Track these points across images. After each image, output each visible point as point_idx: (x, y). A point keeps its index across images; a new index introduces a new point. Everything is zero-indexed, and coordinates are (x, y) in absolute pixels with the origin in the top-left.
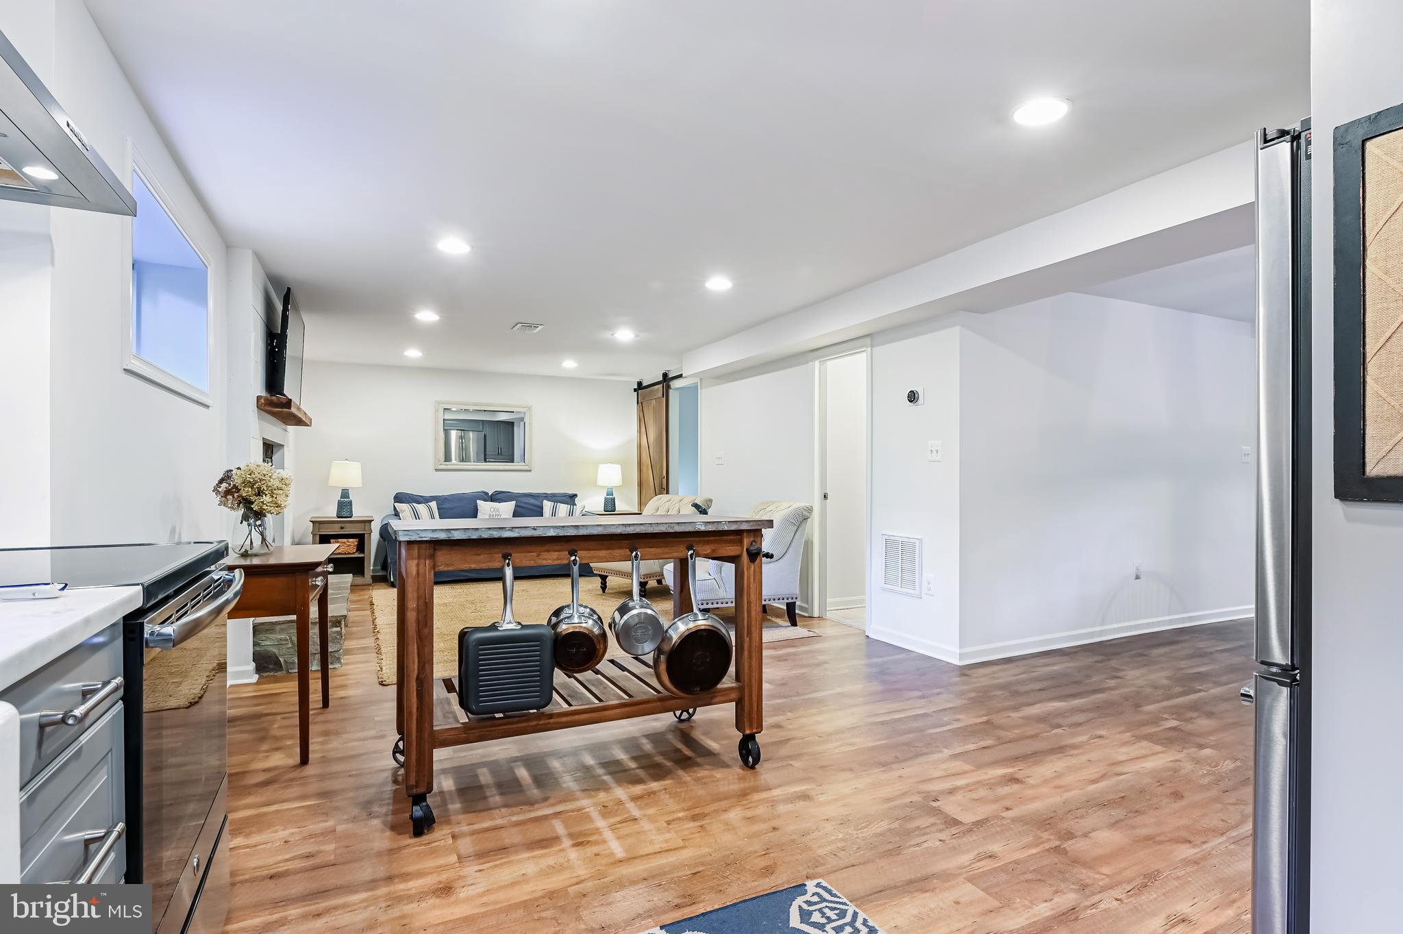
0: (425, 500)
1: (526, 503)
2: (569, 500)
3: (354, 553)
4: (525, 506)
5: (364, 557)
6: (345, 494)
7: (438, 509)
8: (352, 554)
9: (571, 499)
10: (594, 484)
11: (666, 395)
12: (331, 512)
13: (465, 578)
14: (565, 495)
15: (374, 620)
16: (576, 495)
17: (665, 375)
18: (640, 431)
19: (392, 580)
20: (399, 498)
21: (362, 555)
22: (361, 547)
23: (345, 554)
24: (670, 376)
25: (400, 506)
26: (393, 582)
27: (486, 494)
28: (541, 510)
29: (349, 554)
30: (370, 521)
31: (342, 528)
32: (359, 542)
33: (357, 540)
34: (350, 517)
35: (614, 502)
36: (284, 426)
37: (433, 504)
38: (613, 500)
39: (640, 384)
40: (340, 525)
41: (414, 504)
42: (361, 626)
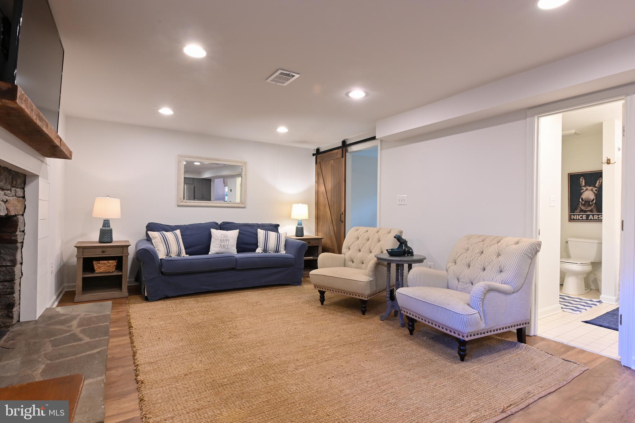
0: (170, 229)
1: (246, 231)
2: (274, 229)
3: (113, 272)
4: (245, 233)
5: (122, 275)
6: (106, 223)
7: (182, 235)
8: (111, 273)
9: (275, 228)
10: (289, 217)
11: (344, 155)
12: (94, 237)
13: (206, 291)
14: (271, 225)
15: (134, 355)
16: (278, 225)
17: (344, 142)
18: (317, 182)
19: (146, 295)
20: (151, 227)
21: (120, 273)
22: (119, 267)
23: (106, 273)
24: (348, 142)
25: (153, 234)
26: (147, 296)
27: (217, 224)
28: (256, 236)
29: (109, 272)
30: (127, 246)
31: (103, 252)
32: (118, 263)
33: (116, 261)
34: (111, 242)
35: (303, 230)
36: (42, 158)
37: (178, 232)
38: (302, 229)
39: (318, 150)
40: (101, 250)
41: (164, 232)
42: (123, 366)
